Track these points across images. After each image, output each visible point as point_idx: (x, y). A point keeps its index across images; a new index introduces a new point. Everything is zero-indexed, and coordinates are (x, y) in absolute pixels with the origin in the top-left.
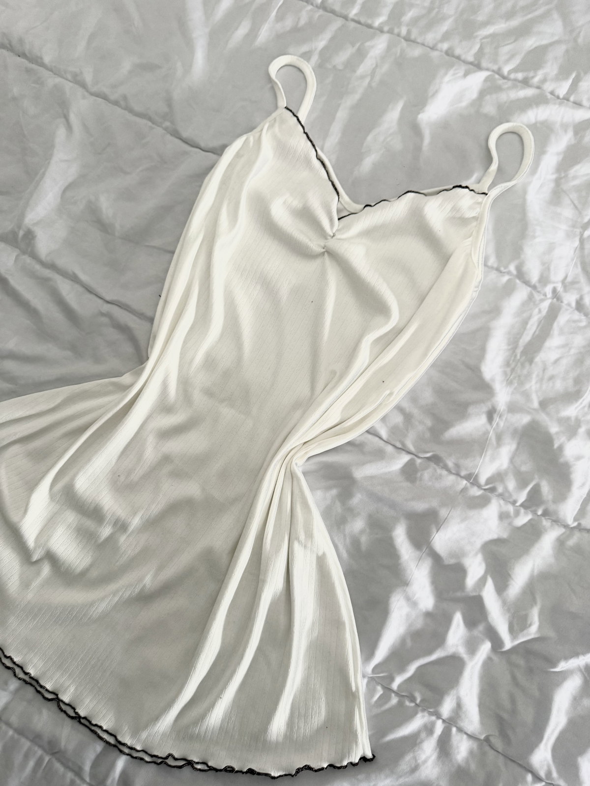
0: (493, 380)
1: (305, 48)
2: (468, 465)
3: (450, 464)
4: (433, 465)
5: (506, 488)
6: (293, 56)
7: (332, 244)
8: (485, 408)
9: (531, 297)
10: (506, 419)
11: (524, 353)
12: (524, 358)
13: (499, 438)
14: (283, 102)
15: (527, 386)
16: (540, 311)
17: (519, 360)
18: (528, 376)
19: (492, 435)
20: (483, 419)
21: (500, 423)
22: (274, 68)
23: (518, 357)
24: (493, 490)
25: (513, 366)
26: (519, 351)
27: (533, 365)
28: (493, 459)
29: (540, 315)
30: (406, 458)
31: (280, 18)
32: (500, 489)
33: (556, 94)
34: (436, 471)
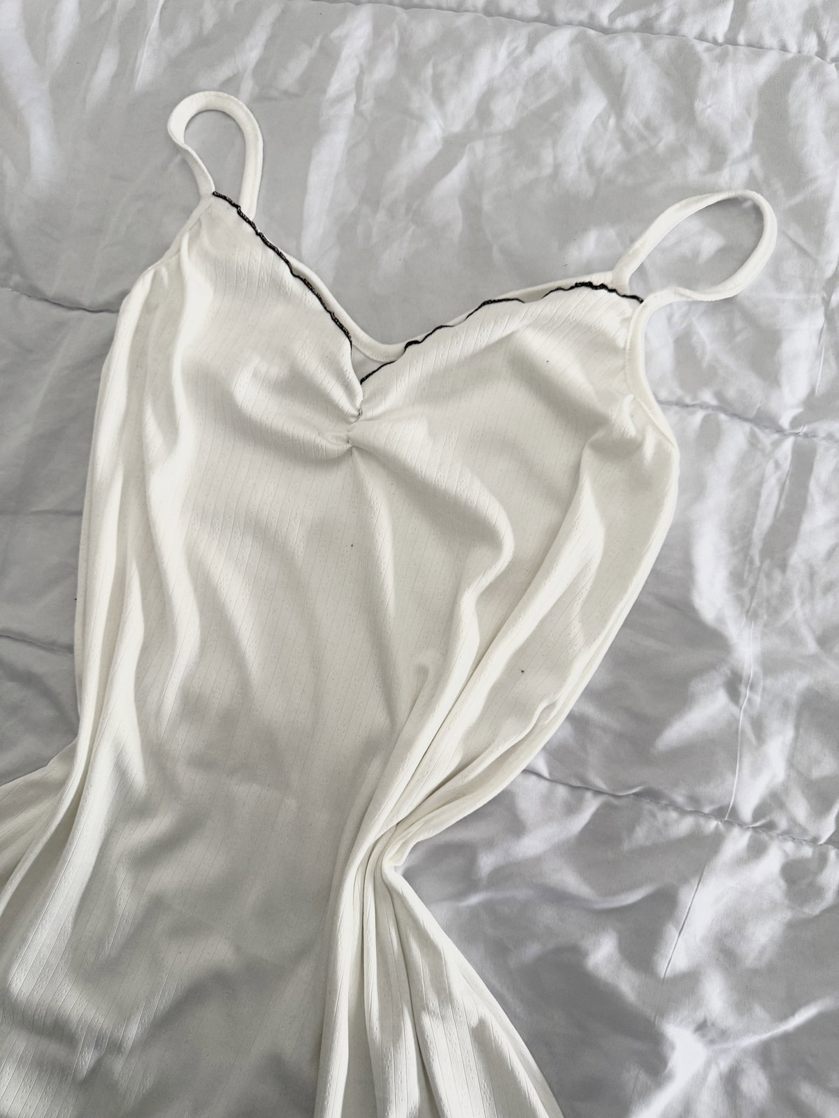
0: (720, 620)
1: (224, 72)
2: (713, 791)
3: (680, 799)
4: (647, 806)
5: (793, 821)
6: (207, 93)
7: (360, 431)
8: (718, 678)
9: (753, 442)
10: (764, 689)
11: (767, 552)
12: (767, 562)
13: (758, 725)
14: (208, 185)
15: (787, 616)
16: (777, 465)
17: (760, 569)
18: (785, 596)
19: (744, 723)
20: (722, 698)
21: (754, 699)
22: (177, 125)
23: (757, 562)
24: (770, 826)
25: (751, 581)
26: (755, 553)
27: (789, 573)
28: (756, 771)
29: (779, 473)
31: (168, 28)
32: (783, 824)
33: (710, 36)
34: (653, 815)
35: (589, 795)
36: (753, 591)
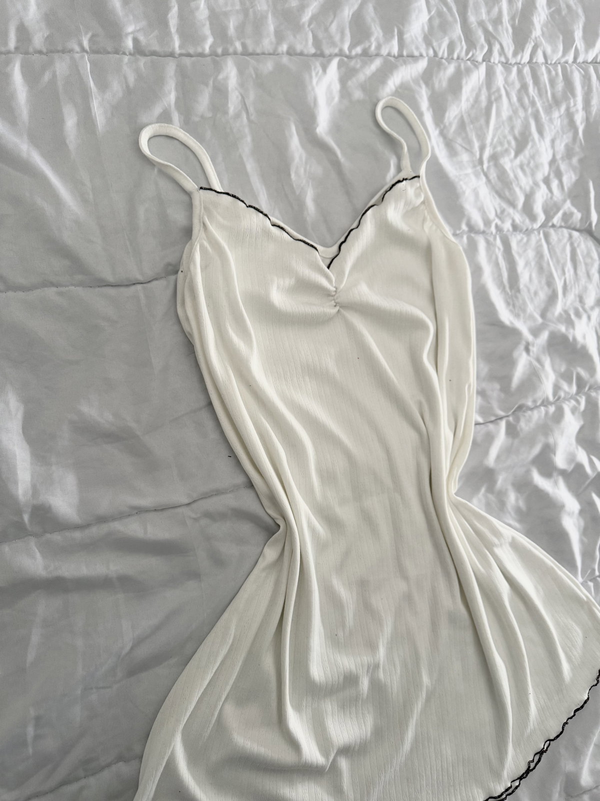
0: (511, 323)
1: (158, 110)
2: (539, 395)
3: (530, 403)
4: (520, 414)
5: (566, 392)
6: (153, 125)
7: (340, 297)
8: (522, 347)
9: (487, 242)
10: (536, 345)
11: (511, 287)
12: (513, 291)
13: (538, 360)
15: (528, 311)
16: (499, 249)
17: (512, 295)
18: (524, 303)
19: (535, 362)
20: (524, 354)
21: (534, 349)
23: (510, 293)
24: (559, 399)
25: (511, 302)
26: (507, 288)
27: (522, 293)
28: (547, 378)
29: (501, 252)
30: (503, 424)
32: (562, 394)
33: (393, 54)
34: (524, 416)
35: (499, 421)
36: (514, 306)
